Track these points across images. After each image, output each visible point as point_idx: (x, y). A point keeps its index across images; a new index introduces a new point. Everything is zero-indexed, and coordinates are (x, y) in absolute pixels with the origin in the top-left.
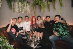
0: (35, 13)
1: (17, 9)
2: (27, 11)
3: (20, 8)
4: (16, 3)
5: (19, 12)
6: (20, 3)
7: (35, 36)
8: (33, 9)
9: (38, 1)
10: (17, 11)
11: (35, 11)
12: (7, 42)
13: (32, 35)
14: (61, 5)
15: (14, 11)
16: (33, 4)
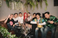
0: (27, 10)
1: (13, 7)
2: (21, 9)
3: (16, 7)
4: (13, 3)
5: (15, 9)
6: (16, 3)
7: (27, 27)
8: (26, 7)
9: (29, 1)
10: (13, 9)
11: (27, 9)
12: (7, 31)
13: (24, 26)
14: (46, 4)
15: (11, 9)
16: (26, 4)
